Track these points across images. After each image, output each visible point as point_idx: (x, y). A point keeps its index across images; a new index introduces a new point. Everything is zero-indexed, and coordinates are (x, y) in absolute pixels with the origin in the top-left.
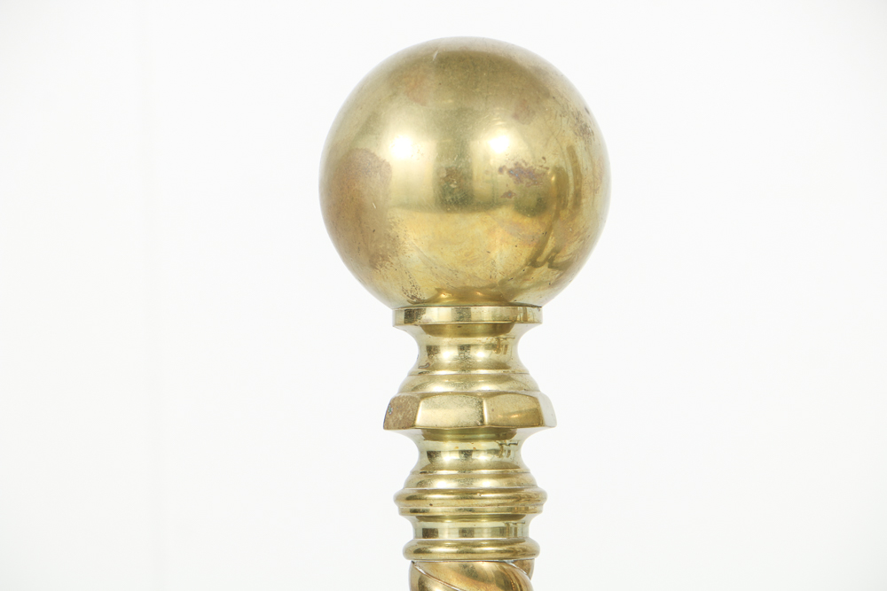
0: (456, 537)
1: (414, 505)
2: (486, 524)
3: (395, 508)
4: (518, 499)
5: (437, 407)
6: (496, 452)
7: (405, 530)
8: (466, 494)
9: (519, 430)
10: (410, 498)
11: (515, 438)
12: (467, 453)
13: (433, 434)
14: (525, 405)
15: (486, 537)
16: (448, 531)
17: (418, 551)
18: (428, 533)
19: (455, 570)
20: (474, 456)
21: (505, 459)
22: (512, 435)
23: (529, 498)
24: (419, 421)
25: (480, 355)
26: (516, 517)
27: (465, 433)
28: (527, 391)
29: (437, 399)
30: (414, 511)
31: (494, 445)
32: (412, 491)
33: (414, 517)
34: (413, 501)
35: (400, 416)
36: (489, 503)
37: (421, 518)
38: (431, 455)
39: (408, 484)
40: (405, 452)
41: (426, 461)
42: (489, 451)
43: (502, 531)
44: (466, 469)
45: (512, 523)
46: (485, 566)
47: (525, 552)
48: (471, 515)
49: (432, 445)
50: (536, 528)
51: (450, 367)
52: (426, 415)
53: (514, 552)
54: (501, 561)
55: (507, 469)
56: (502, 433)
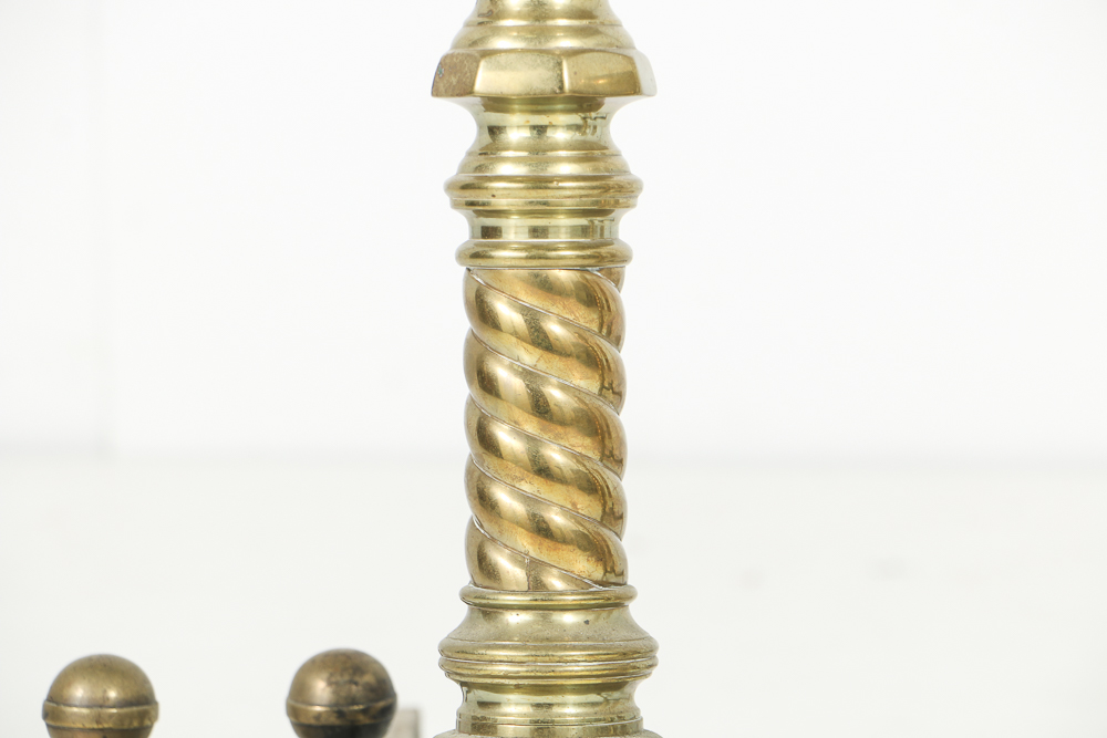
0: (525, 238)
1: (471, 196)
2: (564, 221)
3: (446, 199)
4: (606, 189)
5: (502, 68)
6: (578, 128)
7: (460, 229)
8: (539, 182)
9: (608, 100)
10: (465, 187)
11: (603, 110)
12: (540, 130)
13: (496, 103)
14: (617, 66)
15: (564, 238)
16: (515, 230)
17: (476, 256)
18: (489, 232)
19: (523, 280)
20: (550, 133)
21: (589, 137)
22: (599, 105)
23: (620, 188)
24: (479, 86)
26: (602, 212)
27: (538, 103)
28: (619, 48)
29: (502, 58)
30: (472, 204)
31: (576, 119)
32: (468, 178)
33: (470, 211)
34: (470, 191)
35: (453, 79)
36: (569, 193)
37: (479, 213)
38: (494, 131)
39: (463, 168)
40: (459, 126)
41: (487, 138)
42: (570, 127)
43: (585, 231)
44: (539, 150)
45: (597, 220)
46: (563, 276)
47: (614, 258)
48: (545, 210)
49: (495, 118)
50: (628, 228)
51: (519, 16)
52: (488, 79)
53: (599, 258)
54: (582, 269)
55: (592, 150)
56: (585, 103)
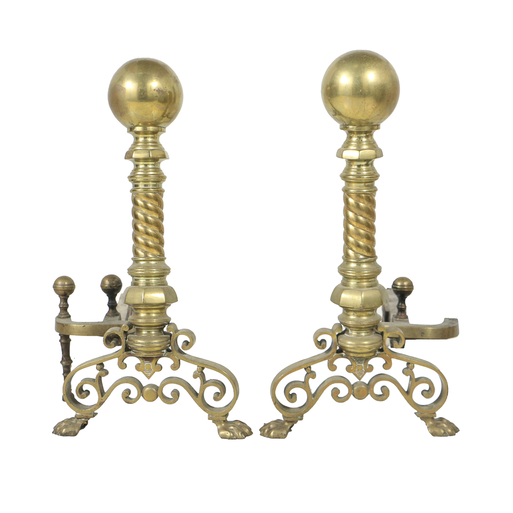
0: (144, 187)
1: (132, 179)
2: (151, 183)
3: (128, 180)
4: (160, 177)
5: (138, 153)
6: (153, 165)
7: (130, 186)
8: (146, 176)
9: (160, 159)
10: (131, 177)
11: (159, 162)
12: (146, 165)
13: (137, 160)
14: (162, 153)
15: (151, 187)
16: (141, 185)
17: (133, 191)
18: (136, 186)
19: (143, 195)
20: (148, 166)
21: (156, 167)
22: (158, 160)
23: (162, 177)
24: (133, 156)
25: (150, 140)
26: (159, 182)
27: (145, 160)
28: (162, 150)
29: (138, 151)
30: (132, 180)
31: (153, 163)
32: (132, 175)
33: (132, 182)
34: (132, 178)
35: (128, 156)
36: (152, 178)
37: (134, 182)
38: (137, 166)
39: (131, 174)
40: (130, 165)
41: (136, 167)
42: (152, 165)
43: (155, 185)
44: (146, 169)
45: (158, 183)
46: (151, 194)
47: (161, 191)
48: (147, 181)
49: (137, 163)
50: (164, 185)
51: (141, 143)
52: (135, 155)
53: (158, 191)
54: (155, 193)
55: (157, 169)
56: (155, 160)
